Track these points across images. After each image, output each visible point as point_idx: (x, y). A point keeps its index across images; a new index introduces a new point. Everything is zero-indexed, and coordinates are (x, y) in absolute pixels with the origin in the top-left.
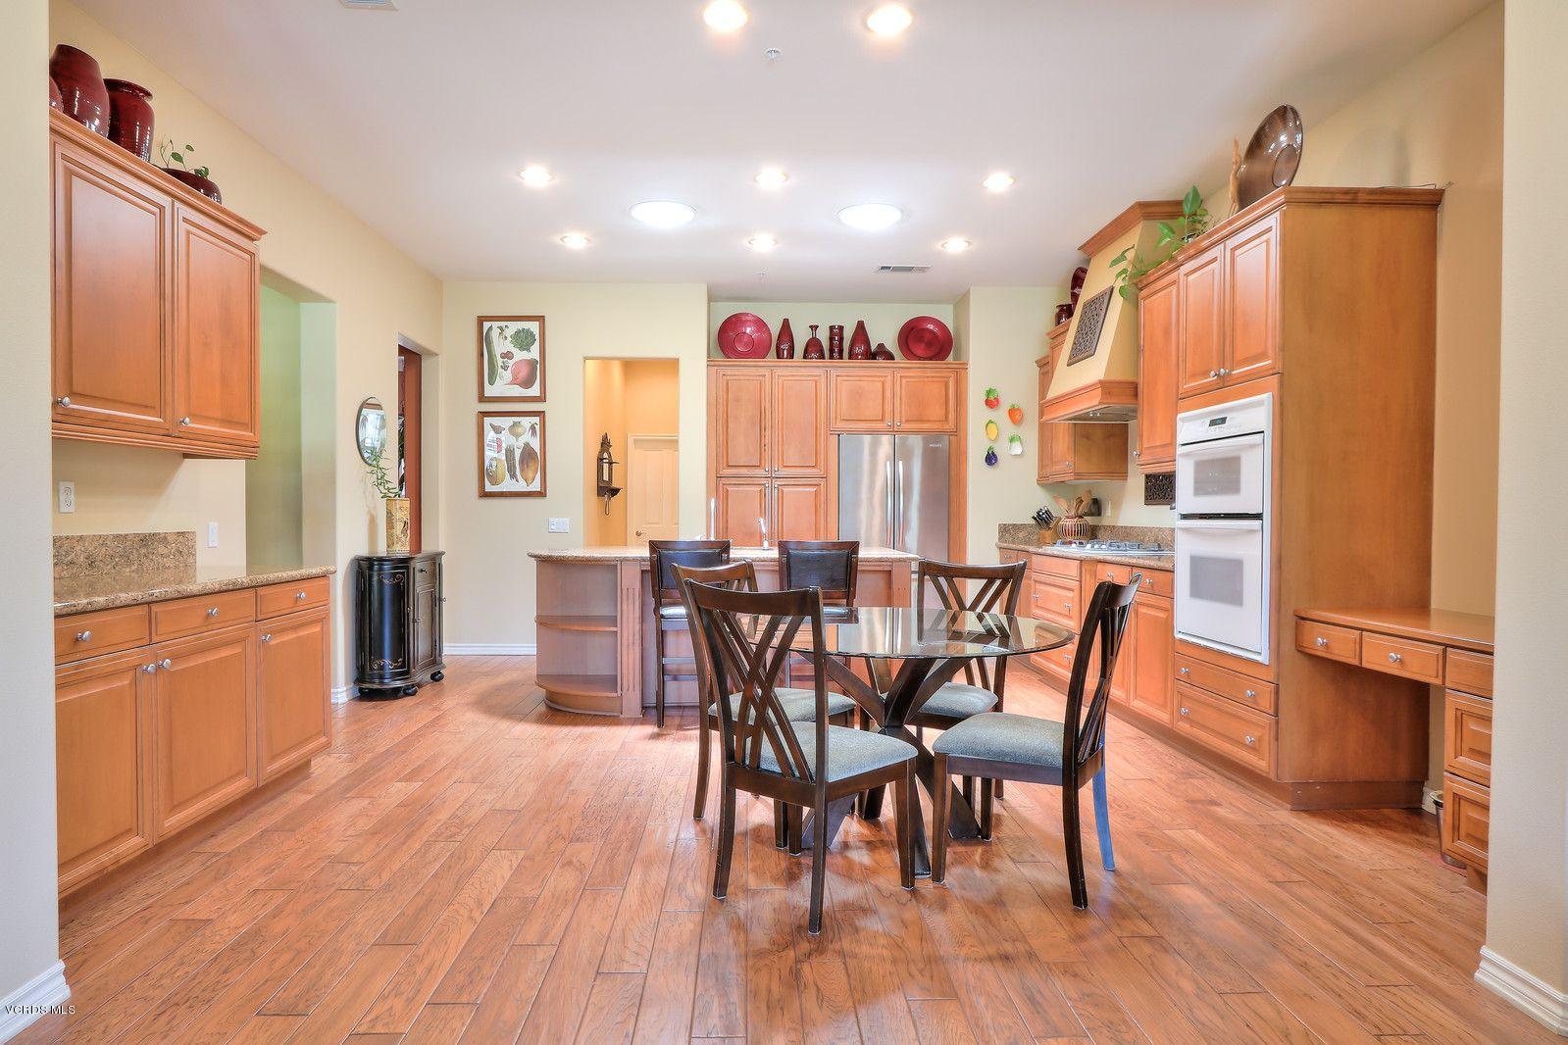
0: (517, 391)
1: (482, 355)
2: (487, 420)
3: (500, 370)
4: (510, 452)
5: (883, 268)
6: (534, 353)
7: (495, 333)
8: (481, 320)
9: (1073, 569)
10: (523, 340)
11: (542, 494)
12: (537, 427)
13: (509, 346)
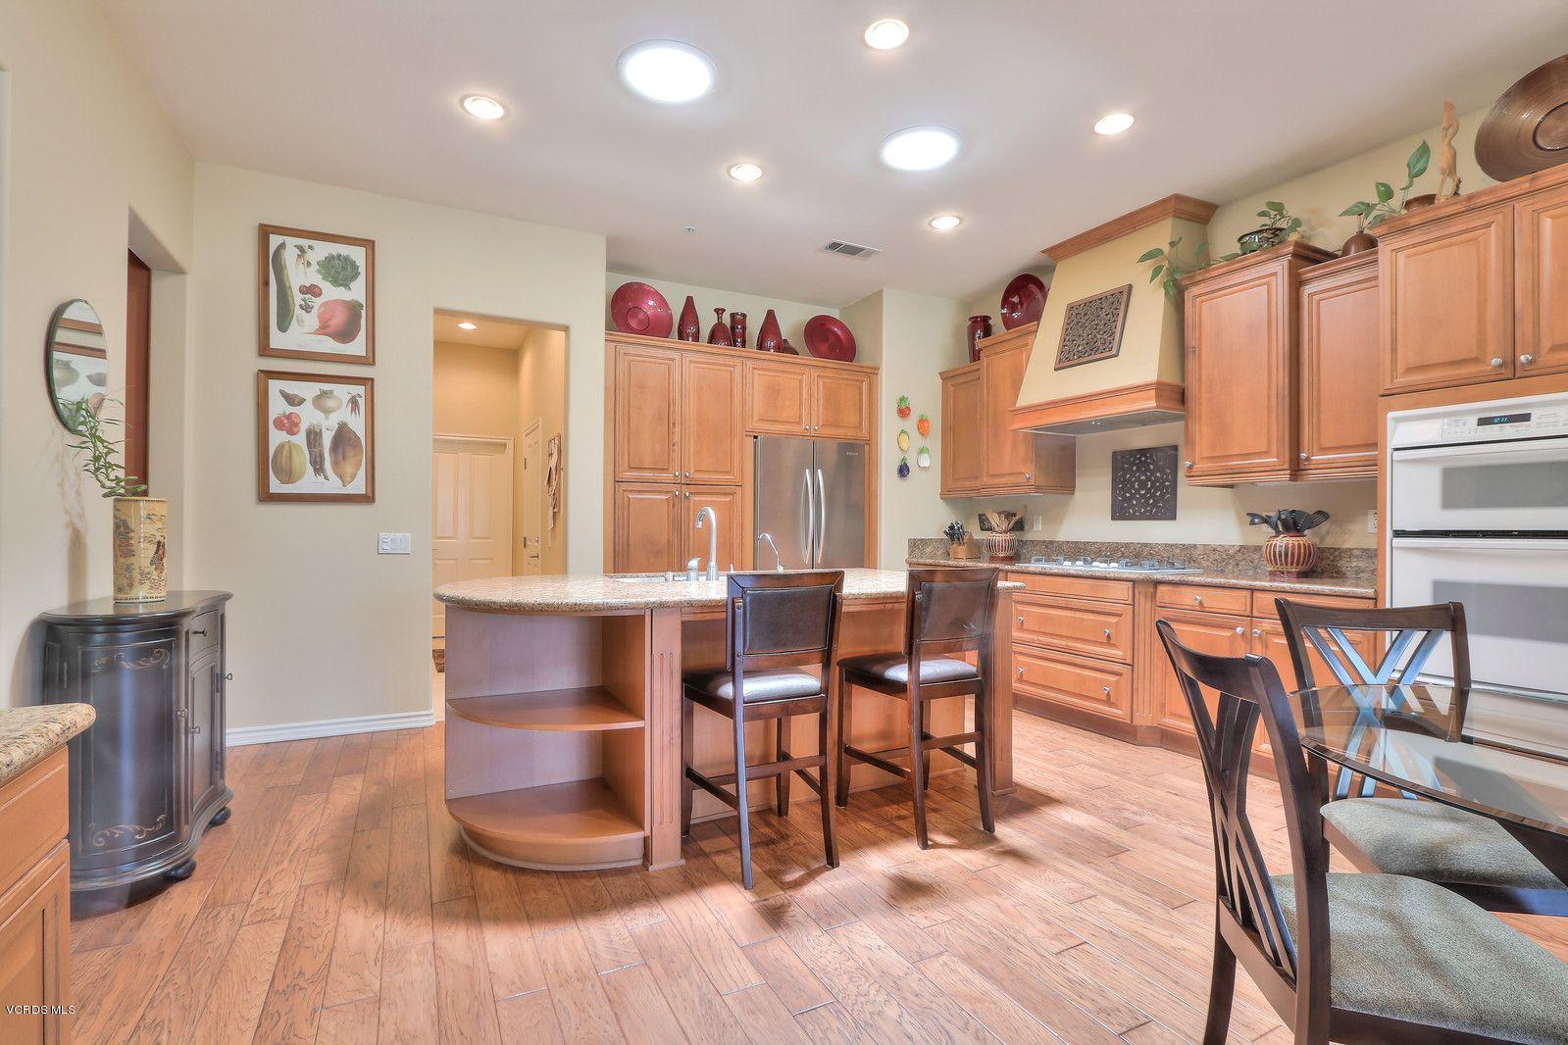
0: (329, 345)
1: (266, 283)
2: (275, 386)
3: (298, 311)
4: (313, 437)
5: (834, 246)
6: (357, 292)
7: (290, 256)
8: (265, 232)
9: (1122, 591)
10: (339, 271)
11: (368, 498)
12: (361, 402)
13: (314, 277)
